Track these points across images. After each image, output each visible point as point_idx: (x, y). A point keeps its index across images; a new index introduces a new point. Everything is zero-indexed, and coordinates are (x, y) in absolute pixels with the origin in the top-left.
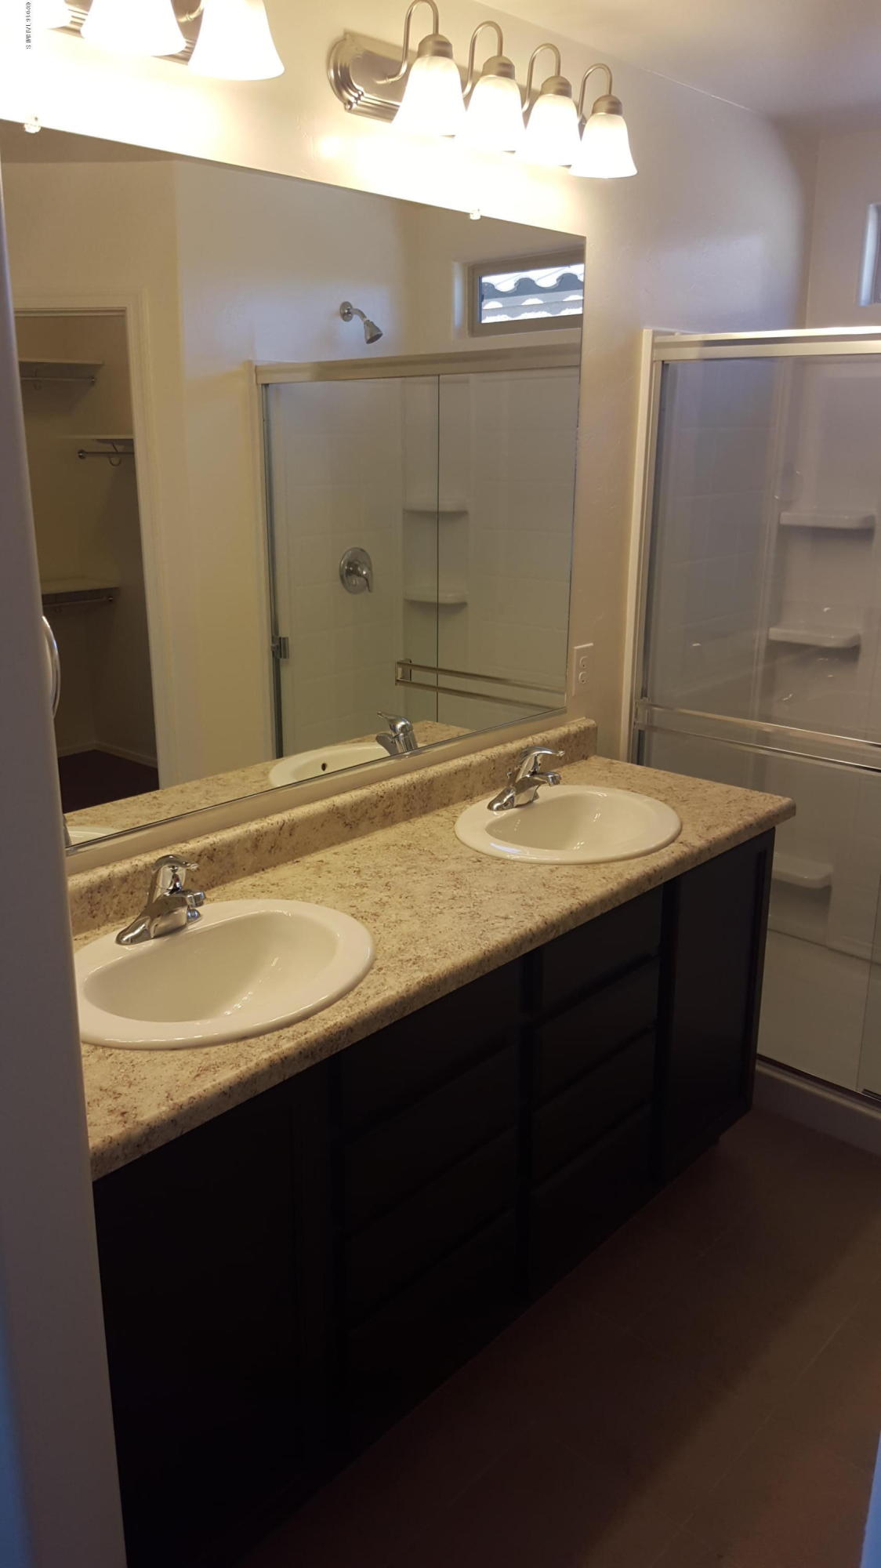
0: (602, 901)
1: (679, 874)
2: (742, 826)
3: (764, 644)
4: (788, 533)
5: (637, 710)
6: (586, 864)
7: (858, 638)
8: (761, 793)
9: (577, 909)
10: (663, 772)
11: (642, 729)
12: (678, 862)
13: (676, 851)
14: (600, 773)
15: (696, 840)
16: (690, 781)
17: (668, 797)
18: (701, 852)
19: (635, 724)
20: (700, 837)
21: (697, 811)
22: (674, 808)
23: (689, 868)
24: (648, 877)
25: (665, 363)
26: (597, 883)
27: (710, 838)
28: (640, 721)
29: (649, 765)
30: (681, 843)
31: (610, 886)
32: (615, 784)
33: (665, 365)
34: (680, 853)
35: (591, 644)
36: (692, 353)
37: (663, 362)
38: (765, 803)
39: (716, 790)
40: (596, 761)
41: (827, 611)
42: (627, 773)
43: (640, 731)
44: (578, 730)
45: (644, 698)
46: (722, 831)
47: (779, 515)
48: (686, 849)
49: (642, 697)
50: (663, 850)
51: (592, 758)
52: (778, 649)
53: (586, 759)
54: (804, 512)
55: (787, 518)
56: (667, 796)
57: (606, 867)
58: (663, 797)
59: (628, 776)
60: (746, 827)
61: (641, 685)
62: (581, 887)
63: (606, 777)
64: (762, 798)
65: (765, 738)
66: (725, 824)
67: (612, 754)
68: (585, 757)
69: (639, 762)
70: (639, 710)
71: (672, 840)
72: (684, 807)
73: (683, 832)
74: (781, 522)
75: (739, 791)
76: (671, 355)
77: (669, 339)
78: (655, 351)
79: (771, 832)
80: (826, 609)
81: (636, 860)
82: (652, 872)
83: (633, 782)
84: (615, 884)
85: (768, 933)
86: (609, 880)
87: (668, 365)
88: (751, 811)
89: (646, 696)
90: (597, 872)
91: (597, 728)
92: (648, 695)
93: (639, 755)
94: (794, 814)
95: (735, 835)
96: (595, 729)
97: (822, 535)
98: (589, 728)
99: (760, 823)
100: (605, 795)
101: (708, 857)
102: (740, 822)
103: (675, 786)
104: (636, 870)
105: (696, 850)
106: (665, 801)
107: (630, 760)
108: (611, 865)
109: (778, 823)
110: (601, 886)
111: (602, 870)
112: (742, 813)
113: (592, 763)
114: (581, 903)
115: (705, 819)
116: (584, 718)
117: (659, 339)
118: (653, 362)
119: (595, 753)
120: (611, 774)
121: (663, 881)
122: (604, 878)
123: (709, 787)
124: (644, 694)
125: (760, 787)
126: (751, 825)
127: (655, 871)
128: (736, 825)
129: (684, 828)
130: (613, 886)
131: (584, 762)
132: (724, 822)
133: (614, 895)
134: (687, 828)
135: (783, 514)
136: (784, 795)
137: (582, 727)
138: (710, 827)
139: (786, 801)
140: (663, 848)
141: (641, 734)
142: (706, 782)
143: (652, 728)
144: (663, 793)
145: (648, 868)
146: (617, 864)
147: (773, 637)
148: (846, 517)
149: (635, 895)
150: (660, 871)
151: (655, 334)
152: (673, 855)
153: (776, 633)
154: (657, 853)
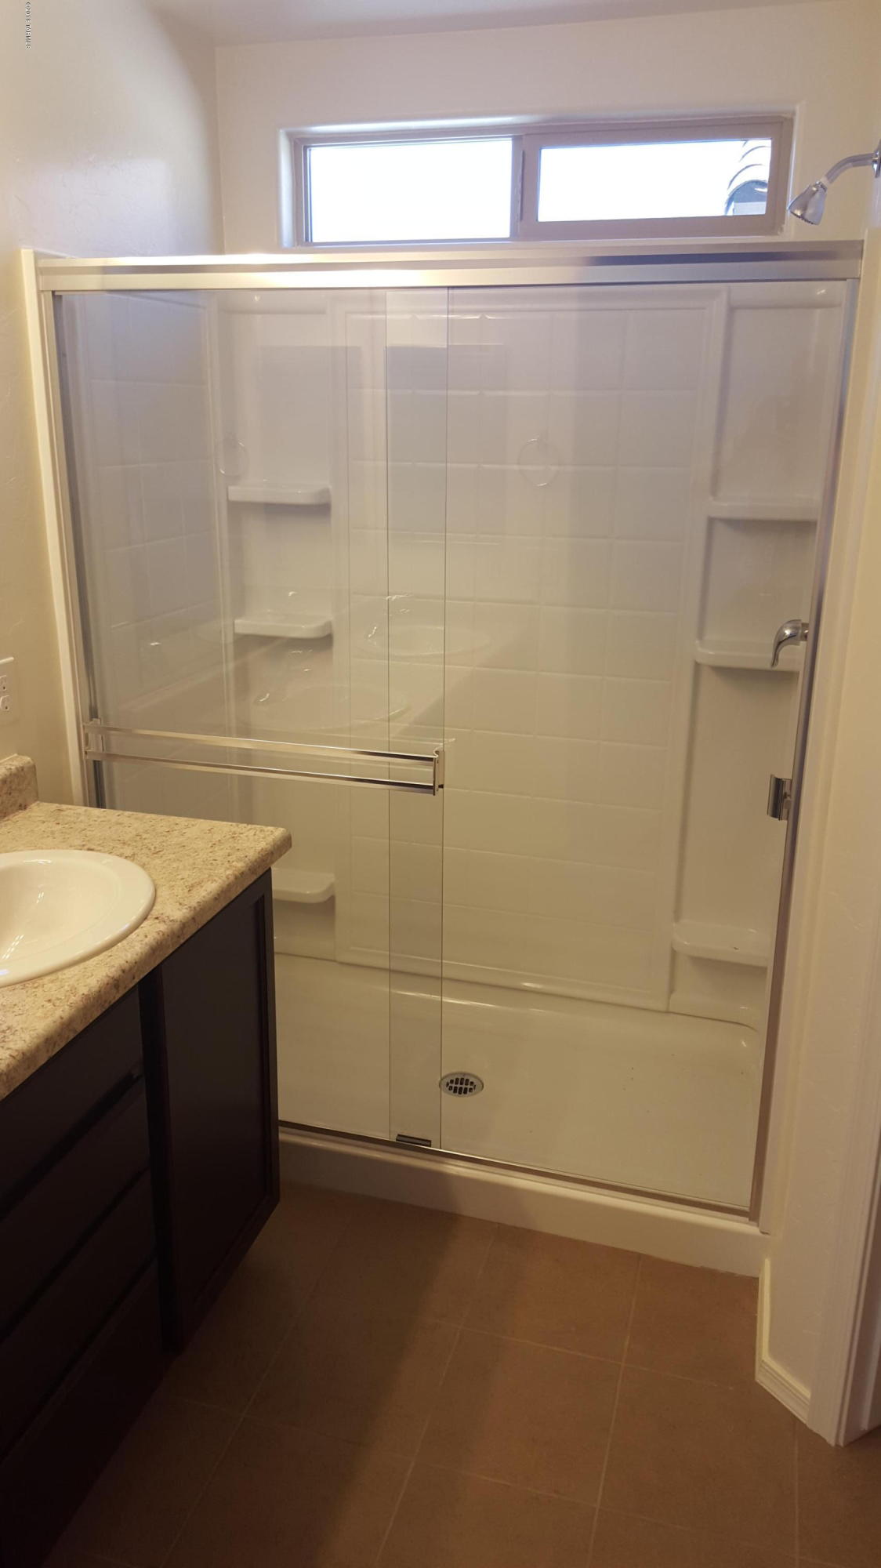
0: (48, 1040)
1: (157, 963)
2: (232, 878)
3: (230, 639)
4: (238, 509)
5: (86, 736)
6: (24, 982)
7: (329, 625)
8: (250, 826)
9: (8, 1065)
10: (127, 813)
11: (98, 759)
12: (154, 950)
13: (152, 932)
14: (43, 827)
15: (176, 910)
16: (162, 822)
17: (135, 850)
18: (184, 925)
19: (86, 753)
20: (180, 904)
21: (175, 865)
22: (143, 866)
23: (171, 951)
24: (115, 983)
25: (57, 293)
26: (40, 1013)
27: (194, 904)
28: (92, 749)
29: (113, 807)
30: (157, 918)
31: (58, 1013)
32: (66, 843)
33: (56, 297)
34: (156, 935)
35: (12, 658)
36: (93, 282)
37: (53, 292)
38: (255, 839)
39: (195, 829)
40: (39, 810)
41: (292, 595)
42: (81, 822)
43: (95, 762)
44: (8, 773)
45: (94, 719)
46: (209, 889)
47: (227, 489)
48: (163, 927)
49: (91, 720)
50: (133, 936)
51: (34, 806)
52: (246, 643)
53: (25, 809)
54: (253, 488)
55: (237, 493)
56: (132, 850)
57: (52, 981)
58: (128, 851)
59: (82, 826)
60: (236, 878)
61: (88, 702)
62: (15, 1025)
63: (53, 833)
64: (252, 833)
65: (246, 756)
66: (211, 879)
67: (61, 797)
68: (23, 807)
69: (100, 804)
70: (90, 735)
71: (145, 918)
72: (158, 861)
73: (159, 900)
74: (230, 498)
75: (223, 828)
76: (62, 283)
77: (58, 263)
78: (40, 277)
79: (266, 876)
80: (291, 593)
81: (96, 959)
82: (120, 973)
83: (88, 833)
84: (67, 1007)
85: (277, 959)
86: (57, 1004)
87: (60, 296)
88: (240, 854)
89: (97, 717)
90: (39, 992)
91: (34, 767)
92: (100, 715)
93: (98, 796)
94: (291, 846)
95: (224, 891)
96: (33, 768)
97: (276, 511)
98: (22, 769)
99: (252, 869)
100: (50, 862)
101: (193, 930)
102: (228, 872)
103: (146, 832)
104: (94, 978)
105: (176, 926)
106: (132, 857)
107: (87, 803)
108: (60, 975)
109: (273, 862)
110: (45, 1017)
111: (48, 986)
112: (229, 858)
113: (33, 814)
114: (15, 1054)
115: (186, 874)
116: (16, 755)
117: (42, 263)
118: (39, 292)
119: (37, 798)
120: (60, 827)
121: (137, 980)
122: (49, 1001)
123: (187, 827)
124: (94, 714)
125: (248, 818)
126: (243, 873)
127: (123, 971)
128: (224, 878)
129: (159, 893)
130: (63, 1011)
131: (21, 814)
132: (210, 876)
133: (66, 1025)
134: (164, 893)
135: (231, 488)
136: (275, 824)
137: (13, 768)
138: (192, 886)
139: (276, 833)
140: (131, 932)
141: (97, 765)
142: (182, 821)
143: (111, 757)
144: (129, 845)
145: (113, 969)
146: (68, 973)
147: (240, 630)
148: (300, 492)
149: (96, 1014)
150: (131, 969)
151: (37, 256)
152: (147, 940)
153: (245, 625)
154: (124, 942)
